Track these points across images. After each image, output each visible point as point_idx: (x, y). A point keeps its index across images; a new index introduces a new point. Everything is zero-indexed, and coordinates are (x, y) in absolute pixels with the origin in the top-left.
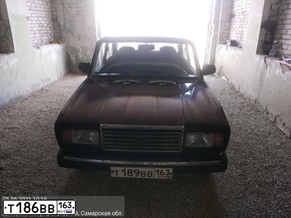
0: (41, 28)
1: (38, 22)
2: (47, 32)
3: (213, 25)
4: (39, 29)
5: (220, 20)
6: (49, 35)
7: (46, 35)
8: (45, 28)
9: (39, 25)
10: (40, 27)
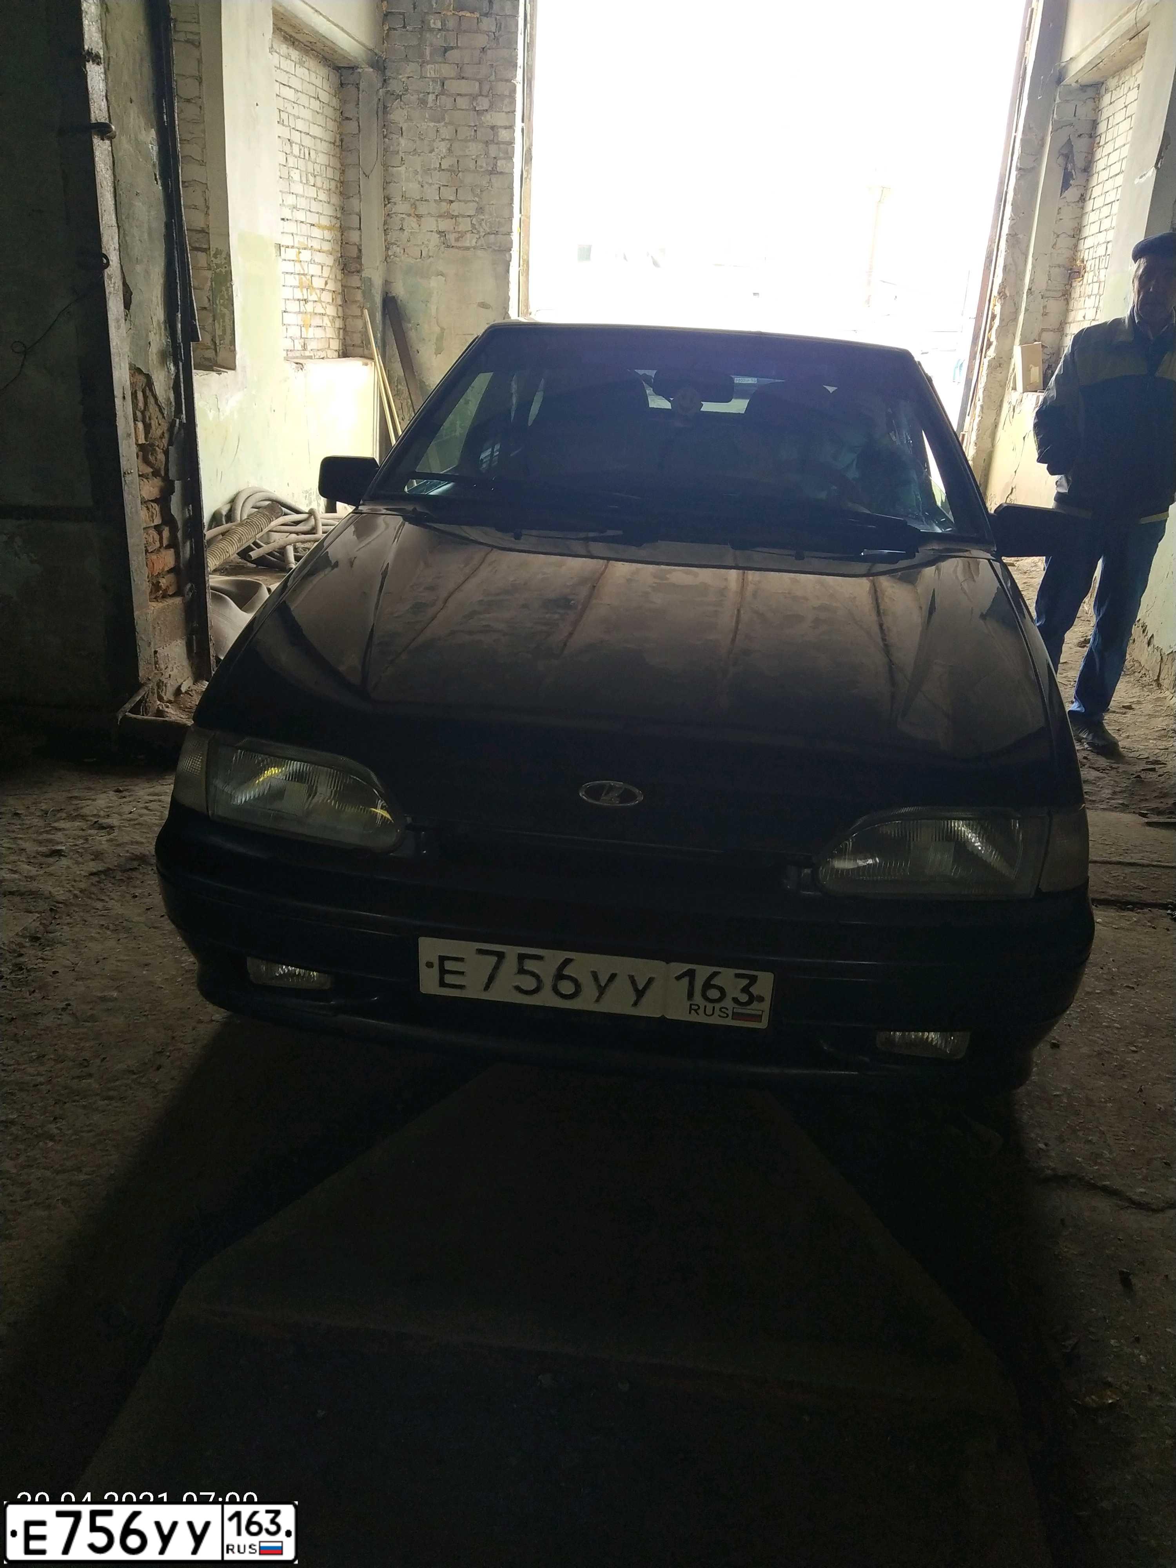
0: (305, 290)
1: (298, 268)
2: (323, 311)
3: (998, 310)
4: (298, 294)
5: (1026, 288)
6: (329, 324)
7: (317, 321)
8: (318, 292)
9: (301, 282)
10: (301, 286)
